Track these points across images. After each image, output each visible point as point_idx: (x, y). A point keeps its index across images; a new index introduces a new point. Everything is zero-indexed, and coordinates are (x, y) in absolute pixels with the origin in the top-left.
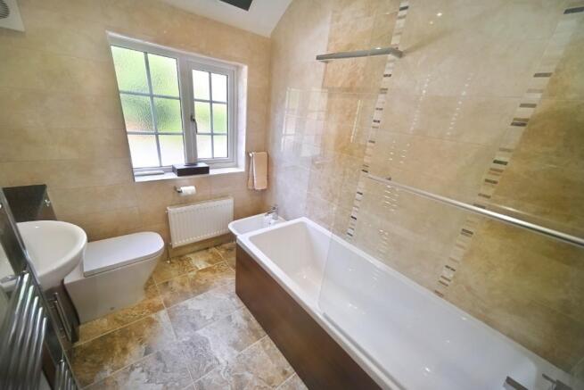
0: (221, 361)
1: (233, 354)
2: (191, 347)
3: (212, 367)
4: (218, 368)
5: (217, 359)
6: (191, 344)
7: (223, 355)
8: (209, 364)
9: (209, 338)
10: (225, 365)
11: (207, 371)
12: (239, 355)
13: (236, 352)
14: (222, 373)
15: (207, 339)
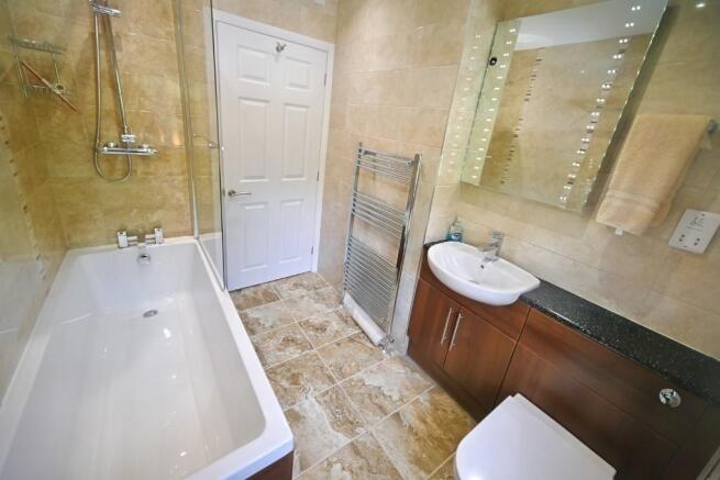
0: (313, 400)
1: (300, 406)
2: (351, 419)
3: (324, 395)
4: (317, 394)
5: (319, 402)
6: (352, 423)
7: (312, 406)
8: (327, 398)
9: (330, 429)
10: (309, 396)
11: (327, 392)
12: (293, 404)
13: (296, 408)
14: (312, 388)
15: (333, 428)
